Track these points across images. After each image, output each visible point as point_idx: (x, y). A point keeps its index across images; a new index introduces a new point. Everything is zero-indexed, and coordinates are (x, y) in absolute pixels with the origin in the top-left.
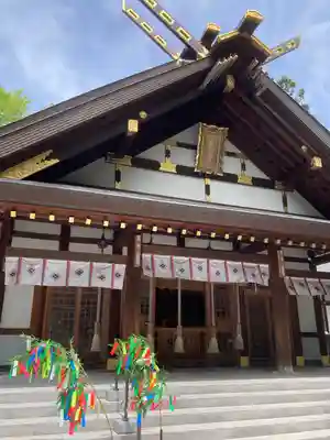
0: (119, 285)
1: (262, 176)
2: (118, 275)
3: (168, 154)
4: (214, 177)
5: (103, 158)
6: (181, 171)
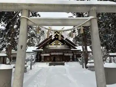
0: (49, 55)
1: (62, 44)
4: (57, 45)
6: (54, 45)
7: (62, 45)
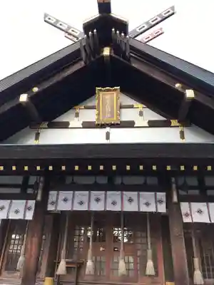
0: (29, 216)
2: (29, 209)
3: (77, 115)
4: (112, 126)
5: (28, 127)
6: (87, 125)
7: (152, 124)
